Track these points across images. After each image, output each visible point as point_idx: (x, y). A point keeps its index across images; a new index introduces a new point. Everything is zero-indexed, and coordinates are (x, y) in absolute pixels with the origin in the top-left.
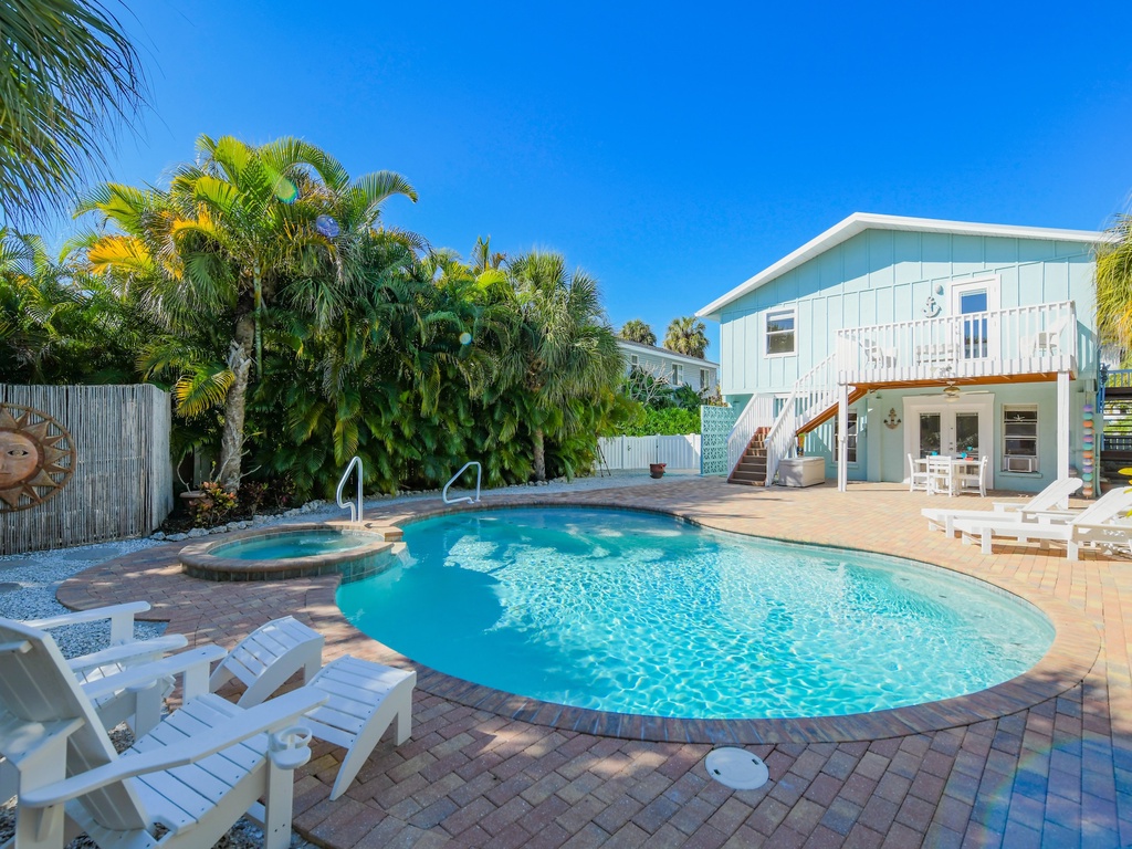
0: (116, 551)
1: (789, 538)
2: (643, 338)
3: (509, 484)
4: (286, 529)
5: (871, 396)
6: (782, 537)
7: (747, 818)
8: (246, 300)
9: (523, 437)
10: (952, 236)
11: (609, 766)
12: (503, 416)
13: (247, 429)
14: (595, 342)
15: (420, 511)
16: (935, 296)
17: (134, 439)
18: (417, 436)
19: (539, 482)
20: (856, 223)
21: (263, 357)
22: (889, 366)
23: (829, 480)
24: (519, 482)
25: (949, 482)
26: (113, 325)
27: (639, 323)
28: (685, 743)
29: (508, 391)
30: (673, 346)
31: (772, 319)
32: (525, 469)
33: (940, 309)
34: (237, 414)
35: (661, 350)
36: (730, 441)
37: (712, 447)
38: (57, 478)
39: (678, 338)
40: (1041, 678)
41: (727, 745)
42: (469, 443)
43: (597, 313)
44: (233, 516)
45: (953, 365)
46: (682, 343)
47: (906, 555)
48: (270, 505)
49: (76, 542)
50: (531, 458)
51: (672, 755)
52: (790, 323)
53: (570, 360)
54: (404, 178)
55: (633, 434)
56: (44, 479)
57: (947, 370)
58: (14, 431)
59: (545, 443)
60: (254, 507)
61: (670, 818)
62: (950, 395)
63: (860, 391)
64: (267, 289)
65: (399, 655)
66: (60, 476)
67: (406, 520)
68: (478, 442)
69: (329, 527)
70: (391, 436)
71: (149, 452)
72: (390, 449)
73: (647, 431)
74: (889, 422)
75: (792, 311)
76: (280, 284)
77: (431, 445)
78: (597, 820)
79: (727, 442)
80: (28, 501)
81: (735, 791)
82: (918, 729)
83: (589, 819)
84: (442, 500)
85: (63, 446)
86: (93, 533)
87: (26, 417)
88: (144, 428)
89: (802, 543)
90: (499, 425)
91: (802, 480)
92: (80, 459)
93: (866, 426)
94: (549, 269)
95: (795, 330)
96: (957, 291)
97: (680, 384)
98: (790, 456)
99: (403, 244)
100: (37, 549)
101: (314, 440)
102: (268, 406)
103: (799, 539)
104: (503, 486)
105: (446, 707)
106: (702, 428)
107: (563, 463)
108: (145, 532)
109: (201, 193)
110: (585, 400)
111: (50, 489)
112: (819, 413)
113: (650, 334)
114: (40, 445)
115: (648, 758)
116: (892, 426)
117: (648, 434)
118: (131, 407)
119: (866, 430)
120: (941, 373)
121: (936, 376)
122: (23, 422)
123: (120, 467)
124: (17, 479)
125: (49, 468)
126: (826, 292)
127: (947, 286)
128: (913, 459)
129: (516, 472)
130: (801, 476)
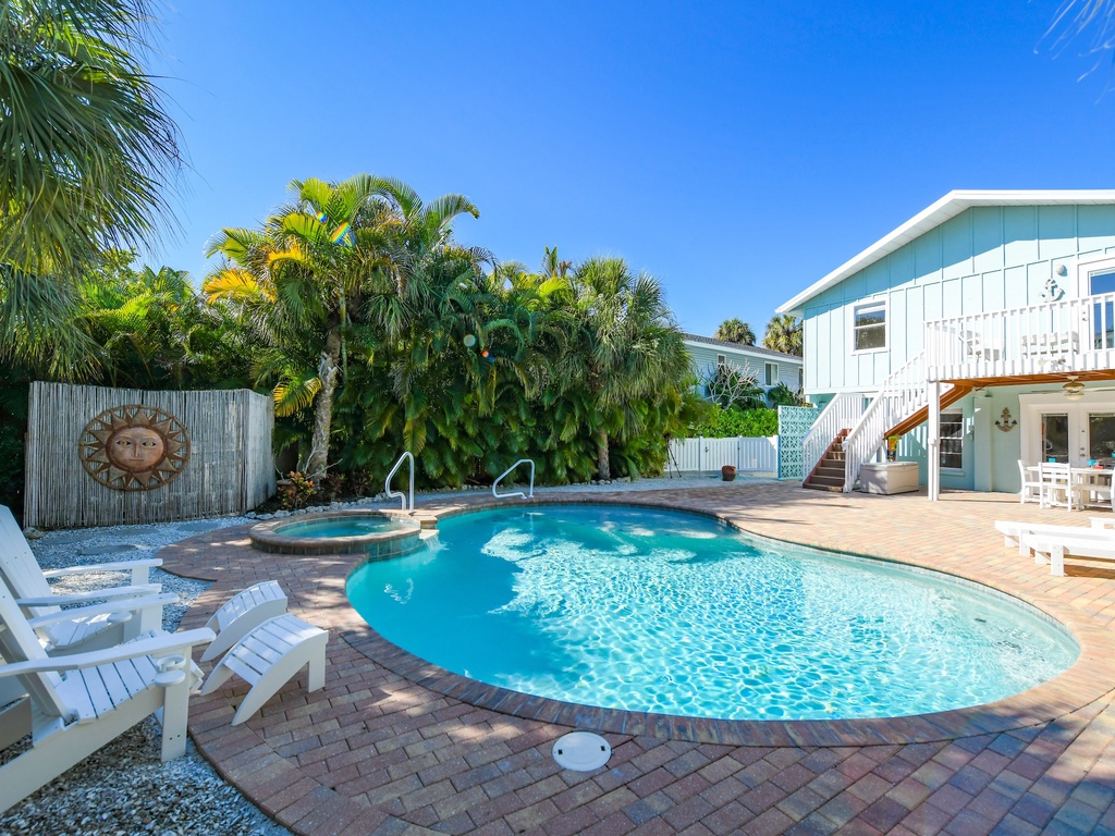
0: (216, 525)
1: (824, 545)
2: (741, 337)
3: (572, 482)
4: (346, 514)
5: (978, 395)
6: (816, 544)
7: (556, 794)
8: (334, 316)
9: (586, 438)
10: (1078, 207)
11: (468, 733)
12: (564, 416)
13: (332, 427)
14: (656, 343)
15: (472, 504)
16: (1057, 278)
17: (234, 435)
18: (480, 434)
19: (602, 481)
20: (954, 202)
21: (349, 364)
22: (996, 359)
23: (920, 489)
24: (582, 480)
25: (1069, 494)
26: (239, 341)
27: (736, 322)
28: (549, 723)
29: (568, 392)
30: (772, 344)
31: (861, 312)
32: (587, 468)
33: (1063, 293)
34: (325, 415)
35: (760, 350)
36: (805, 443)
37: (792, 449)
38: (177, 466)
39: (778, 336)
40: (1002, 712)
41: (586, 730)
42: (532, 442)
43: (664, 314)
44: (314, 500)
45: (1068, 357)
46: (782, 341)
47: (951, 571)
48: (348, 494)
49: (190, 517)
50: (595, 458)
51: (531, 731)
52: (880, 317)
53: (625, 362)
54: (468, 198)
55: (712, 436)
56: (167, 465)
57: (1059, 362)
58: (147, 427)
59: (609, 443)
60: (333, 494)
61: (484, 783)
62: (1070, 391)
63: (963, 388)
64: (352, 306)
65: (364, 622)
66: (178, 464)
67: (456, 511)
68: (539, 442)
69: (381, 514)
70: (456, 434)
71: (245, 445)
72: (454, 446)
73: (728, 433)
74: (1002, 424)
75: (883, 303)
76: (362, 299)
77: (494, 443)
78: (421, 774)
79: (801, 444)
80: (154, 483)
81: (564, 769)
82: (800, 741)
83: (415, 771)
84: (493, 495)
85: (182, 439)
86: (204, 509)
87: (155, 416)
88: (242, 425)
89: (838, 552)
90: (560, 426)
91: (886, 487)
92: (194, 450)
93: (972, 427)
94: (608, 273)
95: (887, 323)
96: (1084, 270)
97: (775, 383)
98: (879, 460)
99: (467, 259)
100: (162, 521)
101: (388, 437)
102: (351, 408)
103: (835, 548)
104: (565, 484)
105: (371, 667)
106: (780, 429)
107: (626, 462)
108: (242, 511)
109: (289, 228)
110: (648, 399)
111: (172, 473)
112: (911, 413)
113: (749, 333)
114: (165, 438)
115: (506, 730)
116: (1006, 429)
117: (729, 436)
118: (232, 408)
119: (972, 433)
120: (1053, 367)
121: (1047, 370)
122: (153, 421)
123: (222, 456)
124: (148, 464)
125: (172, 457)
126: (921, 281)
127: (1071, 265)
128: (1025, 466)
129: (579, 471)
130: (885, 482)
